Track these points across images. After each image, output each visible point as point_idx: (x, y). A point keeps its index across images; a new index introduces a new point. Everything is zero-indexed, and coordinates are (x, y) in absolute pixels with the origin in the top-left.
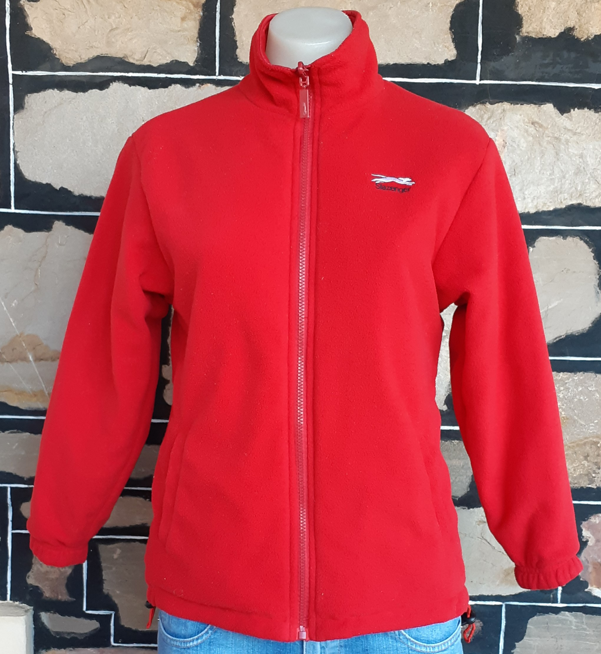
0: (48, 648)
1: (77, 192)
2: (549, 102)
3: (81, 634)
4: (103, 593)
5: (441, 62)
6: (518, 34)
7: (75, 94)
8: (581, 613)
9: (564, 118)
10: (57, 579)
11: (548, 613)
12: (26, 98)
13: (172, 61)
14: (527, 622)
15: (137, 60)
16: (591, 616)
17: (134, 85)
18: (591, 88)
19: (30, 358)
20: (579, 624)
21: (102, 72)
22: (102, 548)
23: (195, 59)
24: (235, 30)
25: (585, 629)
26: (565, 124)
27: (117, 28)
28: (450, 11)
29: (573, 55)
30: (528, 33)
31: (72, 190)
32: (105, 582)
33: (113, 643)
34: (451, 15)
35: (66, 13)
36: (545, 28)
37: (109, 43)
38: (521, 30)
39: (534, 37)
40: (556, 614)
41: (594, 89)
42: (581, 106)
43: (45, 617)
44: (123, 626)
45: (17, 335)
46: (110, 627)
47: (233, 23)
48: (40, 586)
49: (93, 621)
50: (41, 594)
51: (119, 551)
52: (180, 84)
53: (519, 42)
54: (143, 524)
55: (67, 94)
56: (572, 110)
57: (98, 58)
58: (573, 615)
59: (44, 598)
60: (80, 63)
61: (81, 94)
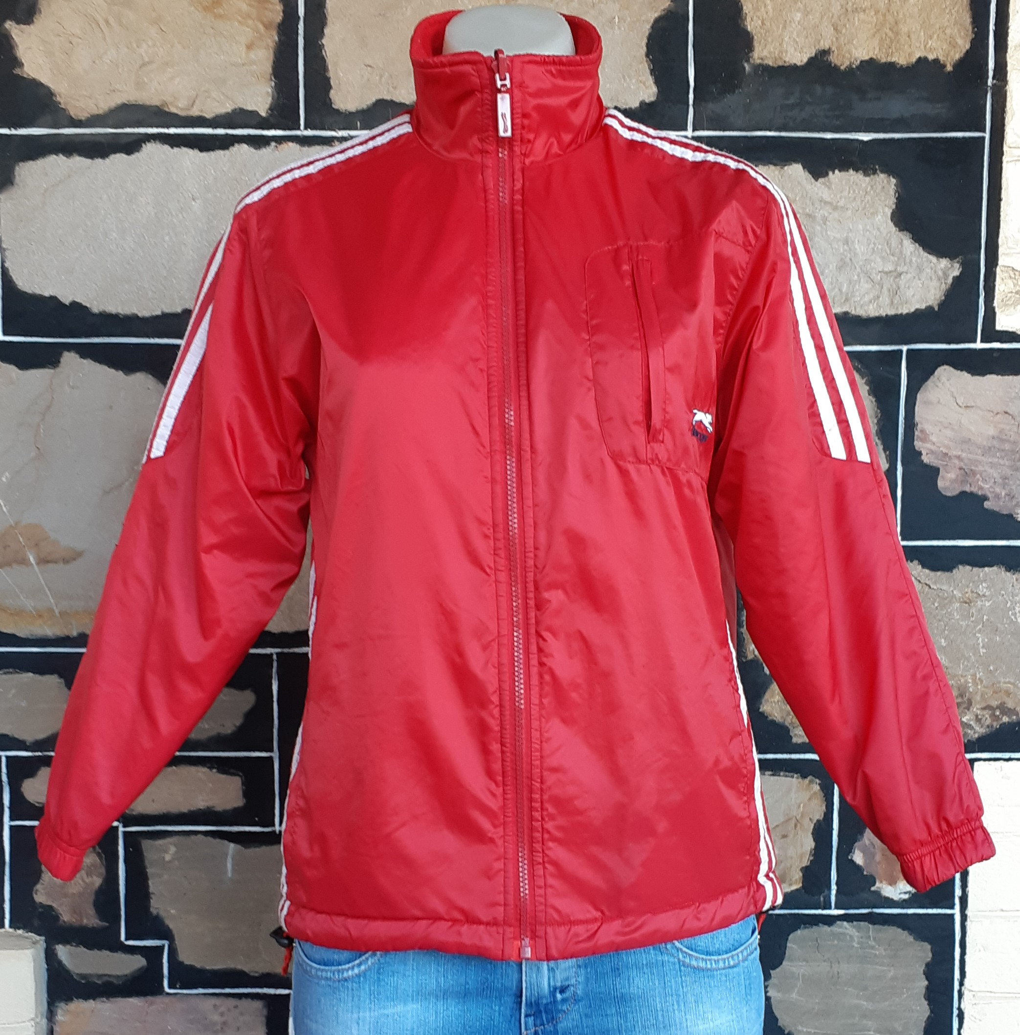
0: (68, 999)
1: (95, 310)
2: (796, 161)
3: (118, 977)
4: (151, 914)
5: (634, 104)
6: (748, 61)
7: (89, 161)
8: (866, 923)
9: (819, 185)
10: (81, 895)
11: (817, 925)
12: (17, 168)
13: (234, 111)
14: (787, 939)
15: (182, 109)
16: (881, 927)
17: (178, 146)
18: (857, 140)
19: (32, 559)
20: (864, 940)
21: (130, 127)
22: (146, 844)
23: (268, 106)
24: (327, 61)
25: (873, 948)
26: (820, 194)
27: (150, 62)
28: (647, 28)
29: (830, 90)
30: (762, 59)
31: (88, 306)
32: (152, 896)
33: (167, 990)
34: (647, 34)
35: (75, 40)
36: (787, 52)
37: (139, 85)
38: (751, 54)
39: (771, 64)
40: (829, 926)
41: (862, 142)
42: (844, 166)
43: (63, 952)
44: (182, 963)
45: (11, 526)
46: (162, 964)
47: (323, 51)
48: (54, 905)
49: (136, 956)
50: (57, 918)
51: (173, 849)
52: (248, 145)
53: (749, 74)
54: (208, 808)
55: (78, 161)
56: (831, 173)
57: (125, 108)
58: (854, 927)
59: (61, 922)
60: (98, 115)
61: (99, 161)
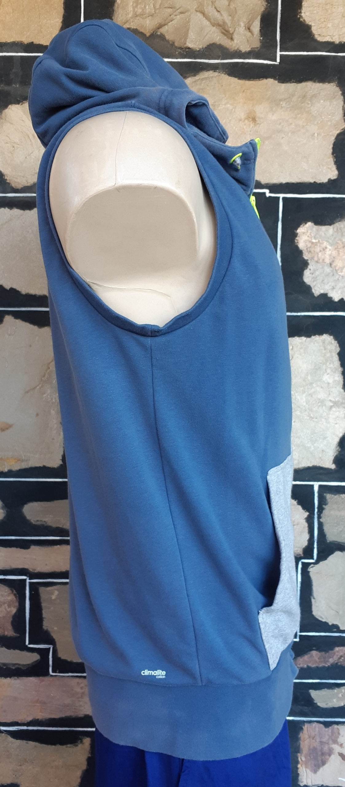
1: (24, 292)
3: (23, 665)
4: (43, 629)
5: (325, 180)
7: (22, 211)
10: (4, 617)
22: (42, 589)
28: (332, 139)
31: (20, 290)
32: (44, 619)
33: (51, 673)
34: (332, 143)
35: (16, 146)
44: (60, 658)
46: (48, 659)
49: (34, 653)
51: (56, 593)
55: (16, 212)
61: (27, 212)
